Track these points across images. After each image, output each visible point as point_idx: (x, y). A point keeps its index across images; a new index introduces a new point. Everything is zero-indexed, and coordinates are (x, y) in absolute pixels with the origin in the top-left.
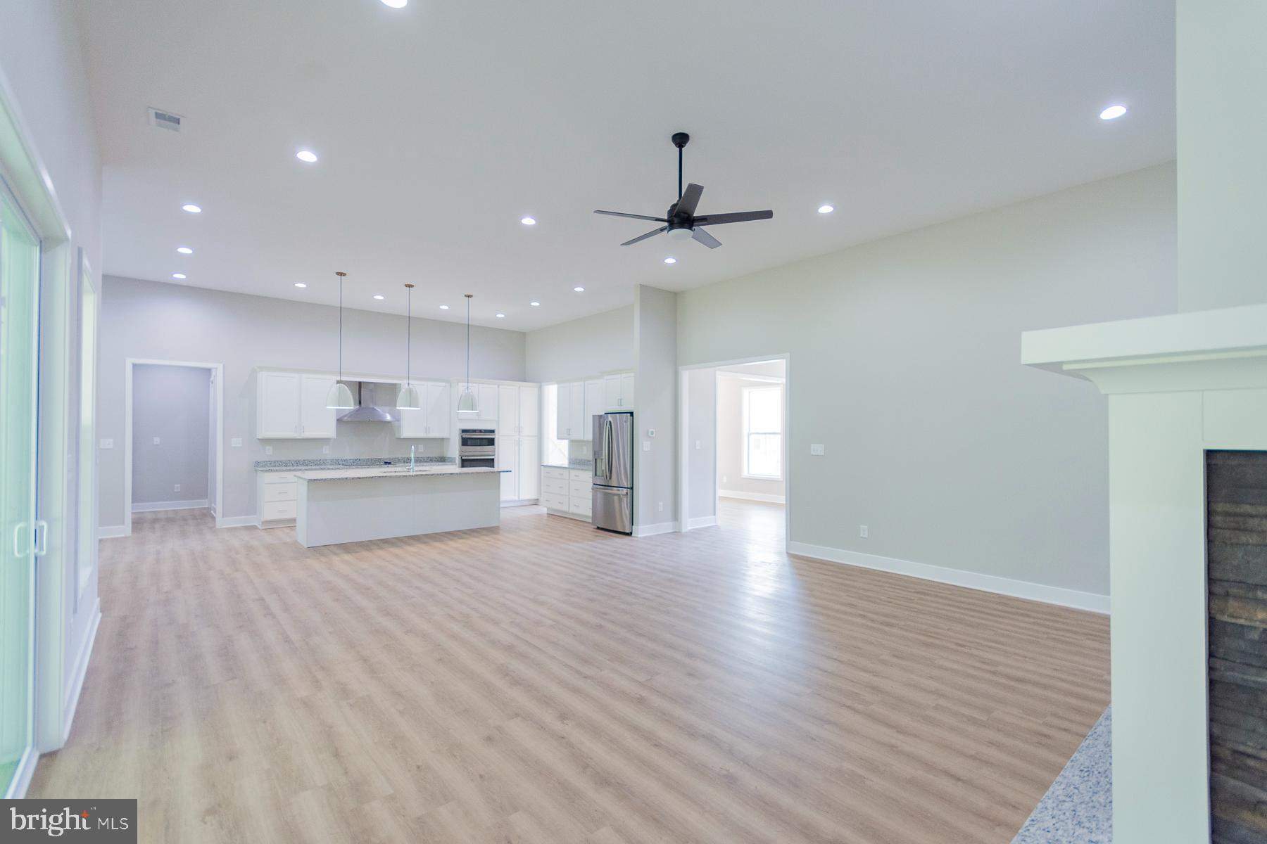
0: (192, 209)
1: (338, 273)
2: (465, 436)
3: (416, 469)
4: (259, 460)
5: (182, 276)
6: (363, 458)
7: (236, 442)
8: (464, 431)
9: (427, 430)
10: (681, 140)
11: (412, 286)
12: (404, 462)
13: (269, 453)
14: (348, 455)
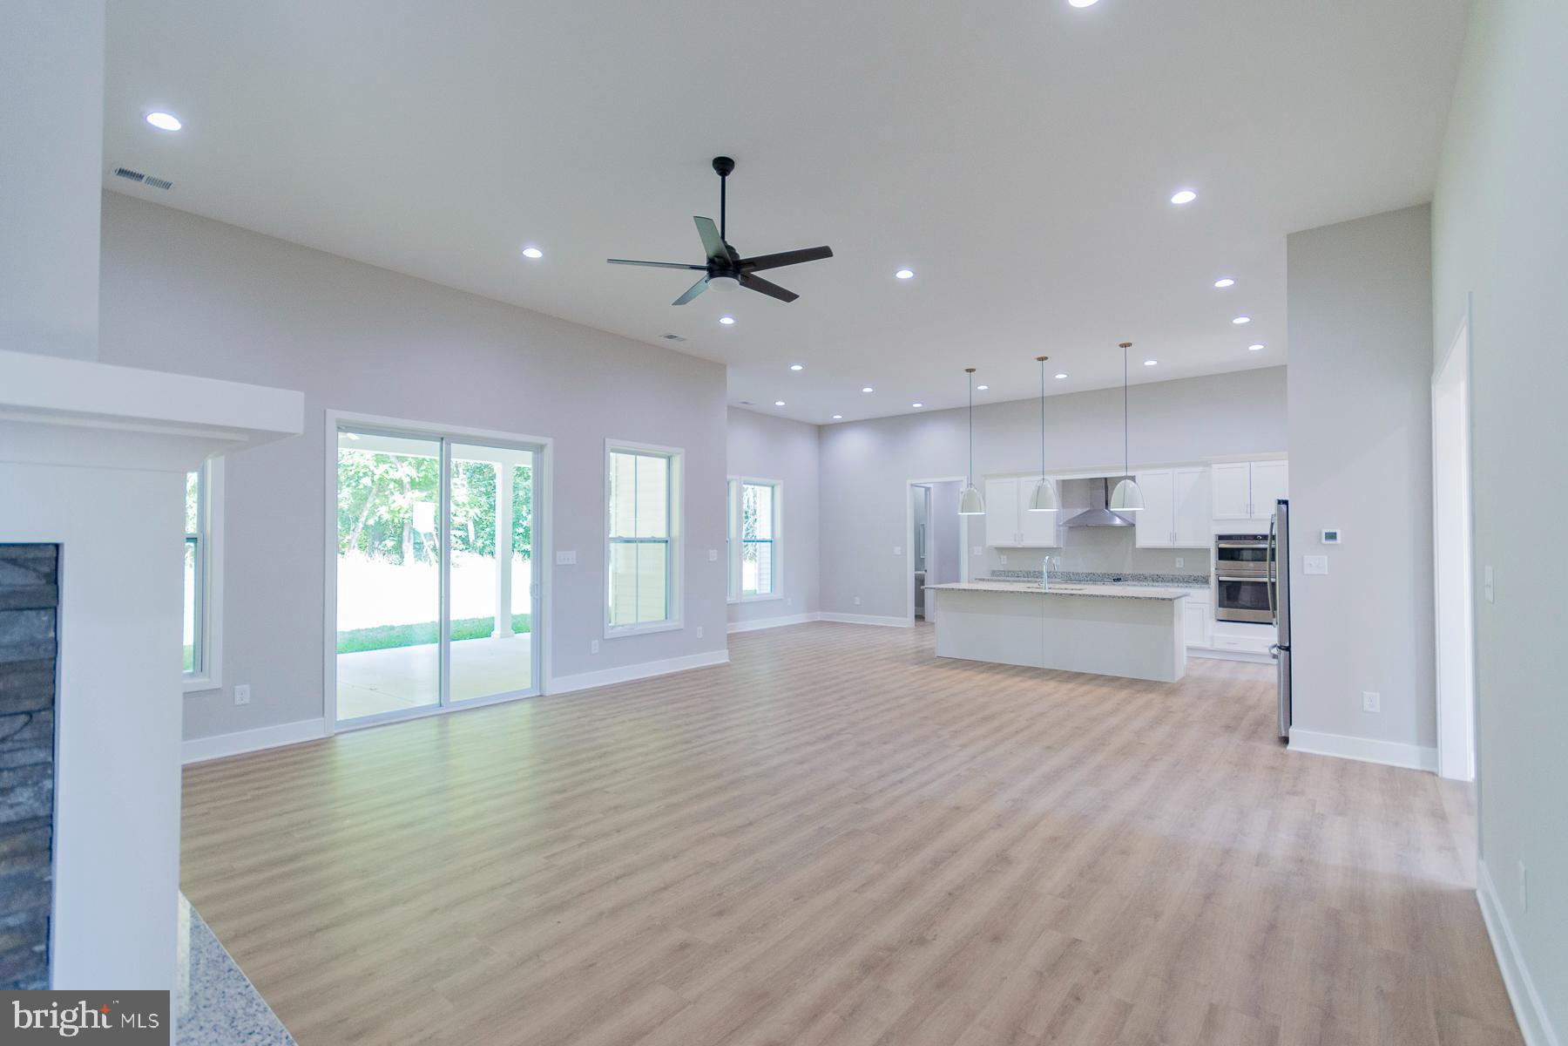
0: (797, 368)
1: (967, 370)
2: (1223, 545)
3: (1046, 587)
4: (996, 569)
5: (919, 405)
6: (1099, 572)
7: (978, 551)
8: (1221, 538)
9: (1174, 537)
10: (723, 166)
11: (1046, 358)
12: (1153, 580)
13: (1003, 562)
14: (1082, 568)
